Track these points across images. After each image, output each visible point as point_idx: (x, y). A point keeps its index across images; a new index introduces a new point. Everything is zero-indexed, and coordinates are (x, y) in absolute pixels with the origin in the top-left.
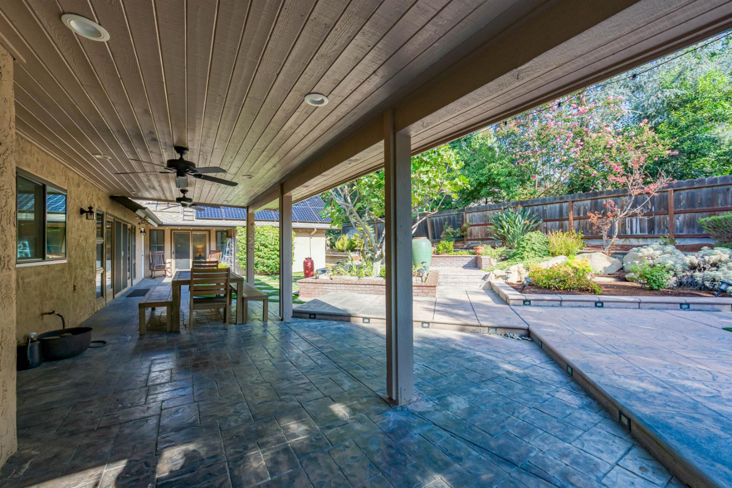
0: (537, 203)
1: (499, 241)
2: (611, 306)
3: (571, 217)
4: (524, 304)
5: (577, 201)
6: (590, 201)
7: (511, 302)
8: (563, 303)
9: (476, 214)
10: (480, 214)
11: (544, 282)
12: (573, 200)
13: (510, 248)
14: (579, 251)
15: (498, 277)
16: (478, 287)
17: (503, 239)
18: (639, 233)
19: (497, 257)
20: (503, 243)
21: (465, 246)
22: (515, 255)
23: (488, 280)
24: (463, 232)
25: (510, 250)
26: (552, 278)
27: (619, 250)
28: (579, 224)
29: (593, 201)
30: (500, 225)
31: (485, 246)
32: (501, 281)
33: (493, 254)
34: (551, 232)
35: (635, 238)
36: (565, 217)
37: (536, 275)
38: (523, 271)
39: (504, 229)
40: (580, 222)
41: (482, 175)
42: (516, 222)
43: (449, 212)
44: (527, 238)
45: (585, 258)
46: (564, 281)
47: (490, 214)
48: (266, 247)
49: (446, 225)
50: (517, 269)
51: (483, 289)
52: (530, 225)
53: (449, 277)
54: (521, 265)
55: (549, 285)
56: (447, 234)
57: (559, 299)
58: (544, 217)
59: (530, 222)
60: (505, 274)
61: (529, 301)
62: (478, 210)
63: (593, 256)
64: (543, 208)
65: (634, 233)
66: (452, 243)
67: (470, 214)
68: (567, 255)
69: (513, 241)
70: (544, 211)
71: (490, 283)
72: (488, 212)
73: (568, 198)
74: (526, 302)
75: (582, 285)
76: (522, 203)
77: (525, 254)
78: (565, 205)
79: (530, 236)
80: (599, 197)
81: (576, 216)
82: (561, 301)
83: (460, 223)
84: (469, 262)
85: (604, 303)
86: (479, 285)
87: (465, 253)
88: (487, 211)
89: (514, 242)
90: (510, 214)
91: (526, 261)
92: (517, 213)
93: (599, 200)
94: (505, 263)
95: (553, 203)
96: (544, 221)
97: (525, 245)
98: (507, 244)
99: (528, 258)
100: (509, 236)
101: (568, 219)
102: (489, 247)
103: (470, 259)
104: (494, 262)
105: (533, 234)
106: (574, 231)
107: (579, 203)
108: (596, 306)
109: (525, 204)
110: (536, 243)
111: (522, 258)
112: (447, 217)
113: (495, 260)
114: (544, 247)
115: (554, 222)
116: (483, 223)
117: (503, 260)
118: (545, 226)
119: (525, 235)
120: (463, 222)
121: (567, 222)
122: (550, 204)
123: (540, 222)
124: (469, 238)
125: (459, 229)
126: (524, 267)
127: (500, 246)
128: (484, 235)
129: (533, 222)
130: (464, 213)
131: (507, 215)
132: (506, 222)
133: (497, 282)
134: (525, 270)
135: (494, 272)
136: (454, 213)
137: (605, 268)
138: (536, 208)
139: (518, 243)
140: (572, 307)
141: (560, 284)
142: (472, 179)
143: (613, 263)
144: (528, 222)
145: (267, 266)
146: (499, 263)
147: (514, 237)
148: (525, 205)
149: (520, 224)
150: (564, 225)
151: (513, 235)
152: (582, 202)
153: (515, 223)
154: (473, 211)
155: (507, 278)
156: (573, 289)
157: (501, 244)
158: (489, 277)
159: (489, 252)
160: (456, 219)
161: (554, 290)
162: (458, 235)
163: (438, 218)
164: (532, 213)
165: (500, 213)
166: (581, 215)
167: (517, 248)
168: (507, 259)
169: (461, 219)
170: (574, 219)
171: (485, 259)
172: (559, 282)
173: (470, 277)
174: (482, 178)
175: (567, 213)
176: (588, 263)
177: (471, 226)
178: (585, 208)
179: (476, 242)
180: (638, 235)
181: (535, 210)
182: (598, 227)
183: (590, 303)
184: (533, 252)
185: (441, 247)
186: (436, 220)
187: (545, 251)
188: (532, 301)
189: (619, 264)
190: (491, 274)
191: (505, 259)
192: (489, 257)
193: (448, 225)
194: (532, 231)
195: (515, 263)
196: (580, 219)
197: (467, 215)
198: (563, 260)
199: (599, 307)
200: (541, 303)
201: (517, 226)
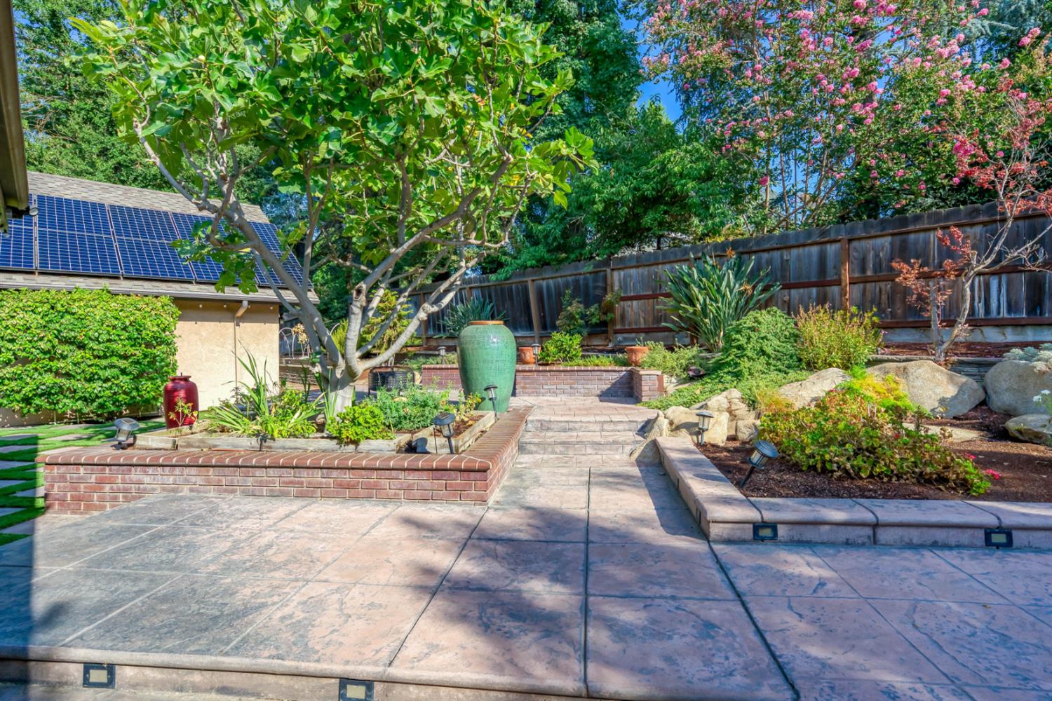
0: (767, 246)
1: (683, 333)
2: (1036, 544)
3: (846, 278)
4: (757, 538)
5: (859, 239)
6: (889, 239)
7: (715, 530)
8: (884, 535)
9: (633, 271)
10: (644, 271)
11: (808, 451)
12: (849, 237)
13: (709, 351)
14: (872, 356)
15: (678, 428)
16: (625, 457)
17: (692, 330)
18: (1004, 314)
19: (678, 371)
20: (692, 338)
21: (611, 345)
22: (720, 366)
23: (651, 437)
24: (605, 313)
25: (708, 355)
26: (831, 441)
27: (966, 354)
28: (864, 292)
29: (898, 238)
30: (686, 296)
31: (651, 344)
32: (685, 440)
33: (669, 365)
34: (806, 311)
35: (997, 326)
36: (831, 276)
37: (781, 426)
38: (742, 409)
39: (694, 305)
40: (864, 291)
41: (647, 178)
42: (723, 288)
43: (577, 268)
44: (749, 324)
45: (891, 376)
46: (872, 450)
47: (665, 271)
48: (82, 346)
49: (567, 298)
50: (726, 405)
51: (639, 463)
52: (752, 295)
53: (553, 426)
54: (736, 394)
55: (824, 462)
56: (571, 317)
57: (868, 517)
58: (783, 277)
59: (754, 288)
60: (695, 419)
61: (773, 526)
62: (640, 262)
63: (911, 370)
64: (782, 257)
65: (994, 314)
66: (577, 339)
67: (622, 273)
68: (846, 368)
69: (715, 334)
70: (784, 264)
71: (655, 443)
72: (660, 266)
73: (838, 232)
74: (763, 532)
75: (926, 464)
76: (735, 245)
77: (745, 364)
78: (831, 249)
79: (756, 321)
80: (910, 228)
81: (856, 275)
82: (876, 526)
83: (598, 292)
84: (614, 385)
85: (1016, 535)
86: (628, 449)
87: (605, 361)
88: (658, 264)
89: (719, 335)
90: (709, 268)
91: (748, 382)
92: (724, 268)
93: (912, 236)
94: (697, 388)
95: (804, 245)
96: (787, 286)
97: (743, 341)
98: (702, 341)
99: (751, 374)
100: (707, 320)
101: (838, 282)
102: (660, 346)
103: (615, 376)
104: (670, 384)
105: (764, 316)
106: (854, 309)
107: (864, 243)
108: (988, 542)
109: (743, 248)
110: (770, 336)
111: (738, 375)
112: (570, 279)
113: (674, 380)
114: (789, 348)
115: (806, 290)
116: (650, 293)
117: (692, 379)
118: (786, 298)
119: (744, 319)
120: (605, 289)
121: (835, 289)
122: (798, 246)
123: (776, 288)
124: (618, 327)
125: (596, 305)
126: (743, 400)
127: (686, 346)
128: (651, 320)
129: (760, 287)
130: (609, 271)
131: (702, 272)
132: (699, 287)
133: (676, 445)
134: (743, 406)
135: (669, 412)
136: (586, 270)
137: (942, 401)
138: (765, 256)
139: (727, 337)
140: (911, 546)
141: (859, 461)
142: (624, 189)
143: (961, 389)
144: (749, 287)
145: (85, 399)
146: (681, 387)
147: (717, 322)
148: (741, 249)
149: (731, 292)
150: (830, 296)
151: (715, 318)
152: (871, 242)
153: (718, 291)
154: (629, 264)
155: (700, 432)
156: (899, 477)
157: (687, 340)
158: (656, 429)
159: (659, 358)
160: (591, 284)
161: (840, 478)
162: (594, 320)
163: (551, 281)
164: (758, 268)
165: (685, 268)
166: (869, 273)
167: (725, 350)
168: (701, 377)
169: (600, 284)
170: (853, 282)
171: (649, 376)
172: (856, 454)
173: (606, 427)
174: (645, 186)
175: (835, 267)
176: (901, 387)
177: (624, 299)
178: (877, 256)
179: (633, 335)
180: (1003, 319)
181: (764, 261)
182: (921, 298)
183: (970, 532)
184: (763, 359)
185: (552, 349)
186: (548, 287)
187: (791, 357)
188: (780, 527)
189: (975, 391)
190: (661, 419)
191: (697, 377)
192: (659, 373)
193: (573, 296)
194: (760, 309)
195: (720, 386)
196: (865, 281)
197: (616, 274)
198: (839, 381)
199: (998, 546)
200: (809, 534)
201: (724, 296)
